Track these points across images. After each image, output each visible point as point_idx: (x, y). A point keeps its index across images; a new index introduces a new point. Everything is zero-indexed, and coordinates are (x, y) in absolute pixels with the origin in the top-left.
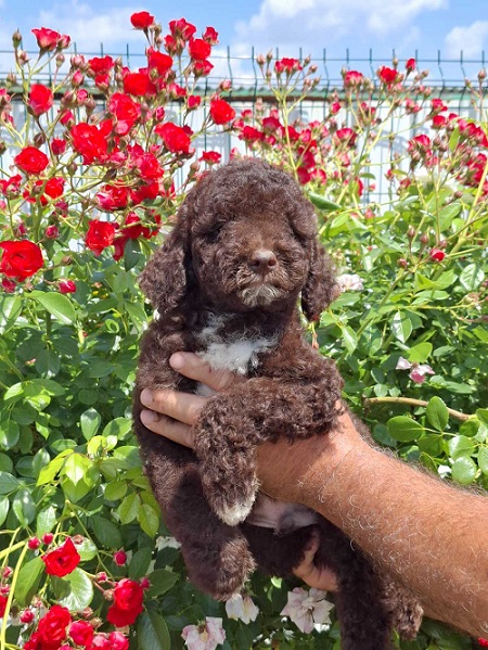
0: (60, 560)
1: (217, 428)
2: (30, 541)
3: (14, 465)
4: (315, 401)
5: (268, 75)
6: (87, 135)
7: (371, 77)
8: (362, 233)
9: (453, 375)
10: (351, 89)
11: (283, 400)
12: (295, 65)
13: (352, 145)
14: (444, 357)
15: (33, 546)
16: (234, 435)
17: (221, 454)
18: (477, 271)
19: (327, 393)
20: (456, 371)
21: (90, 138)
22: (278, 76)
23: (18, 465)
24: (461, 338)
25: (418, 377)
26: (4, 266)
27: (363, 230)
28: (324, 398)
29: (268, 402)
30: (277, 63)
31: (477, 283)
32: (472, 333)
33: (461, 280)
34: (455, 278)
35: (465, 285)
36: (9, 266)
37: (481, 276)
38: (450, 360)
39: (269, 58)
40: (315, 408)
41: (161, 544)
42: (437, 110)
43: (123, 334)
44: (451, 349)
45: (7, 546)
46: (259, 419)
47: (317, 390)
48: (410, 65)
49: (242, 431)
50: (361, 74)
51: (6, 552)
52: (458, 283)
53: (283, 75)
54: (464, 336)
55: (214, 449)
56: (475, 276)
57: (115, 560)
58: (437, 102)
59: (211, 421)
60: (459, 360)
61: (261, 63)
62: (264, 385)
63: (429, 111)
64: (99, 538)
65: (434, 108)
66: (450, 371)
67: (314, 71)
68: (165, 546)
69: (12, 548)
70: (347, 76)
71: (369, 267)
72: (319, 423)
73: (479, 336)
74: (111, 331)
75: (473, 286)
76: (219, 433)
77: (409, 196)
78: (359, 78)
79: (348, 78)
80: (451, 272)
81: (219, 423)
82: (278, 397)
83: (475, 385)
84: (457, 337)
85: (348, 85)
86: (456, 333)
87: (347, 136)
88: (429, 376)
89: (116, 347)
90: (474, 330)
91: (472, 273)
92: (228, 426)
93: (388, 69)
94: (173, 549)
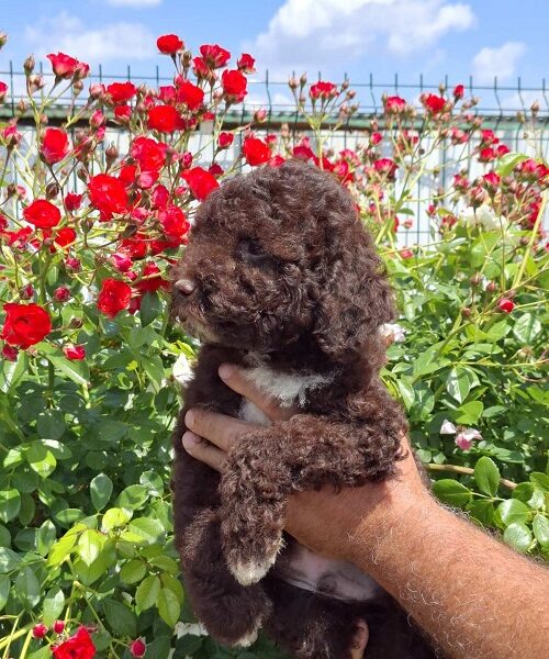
0: (73, 653)
1: (246, 472)
2: (35, 629)
3: (13, 538)
4: (366, 446)
5: (302, 100)
6: (105, 188)
7: (415, 104)
8: (404, 278)
9: (505, 438)
10: (393, 116)
11: (328, 444)
12: (333, 91)
13: (391, 178)
14: (494, 418)
15: (39, 633)
16: (263, 483)
17: (246, 501)
18: (532, 322)
19: (382, 438)
20: (508, 435)
21: (109, 192)
22: (313, 102)
23: (17, 539)
24: (513, 398)
25: (465, 443)
26: (5, 331)
27: (406, 274)
28: (378, 444)
29: (309, 448)
30: (313, 88)
31: (533, 335)
32: (526, 392)
33: (515, 332)
34: (508, 329)
35: (520, 337)
36: (12, 332)
37: (538, 328)
38: (501, 422)
39: (303, 82)
40: (366, 455)
41: (181, 631)
42: (488, 142)
43: (136, 390)
44: (503, 409)
45: (9, 633)
46: (296, 467)
47: (371, 434)
48: (458, 92)
49: (274, 480)
50: (403, 101)
51: (8, 640)
52: (511, 335)
53: (318, 101)
54: (517, 395)
55: (239, 496)
56: (531, 327)
57: (132, 650)
58: (487, 133)
59: (241, 463)
60: (511, 423)
61: (293, 87)
62: (308, 424)
63: (478, 143)
64: (112, 624)
65: (484, 140)
66: (501, 436)
67: (351, 97)
68: (185, 633)
69: (14, 635)
70: (388, 102)
71: (411, 316)
72: (372, 471)
73: (534, 396)
74: (124, 387)
75: (528, 338)
76: (247, 478)
77: (456, 238)
78: (402, 105)
79: (389, 105)
80: (503, 323)
81: (249, 467)
82: (322, 440)
83: (530, 451)
84: (509, 397)
85: (389, 112)
86: (507, 391)
87: (386, 168)
88: (477, 441)
89: (129, 405)
90: (529, 389)
91: (527, 324)
92: (259, 472)
93: (435, 97)
94: (194, 637)
